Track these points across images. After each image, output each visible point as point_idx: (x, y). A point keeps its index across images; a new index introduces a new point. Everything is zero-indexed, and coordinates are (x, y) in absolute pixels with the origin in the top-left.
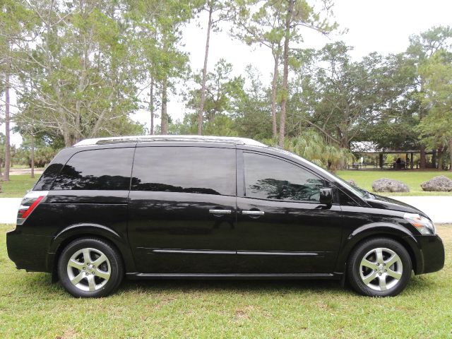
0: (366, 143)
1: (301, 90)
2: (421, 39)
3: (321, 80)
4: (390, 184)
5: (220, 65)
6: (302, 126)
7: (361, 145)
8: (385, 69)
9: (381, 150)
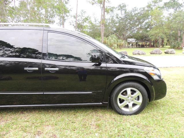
0: (132, 39)
1: (110, 21)
2: (152, 3)
3: (117, 17)
4: (139, 52)
5: (82, 12)
6: (111, 33)
7: (130, 40)
8: (139, 13)
9: (137, 41)
